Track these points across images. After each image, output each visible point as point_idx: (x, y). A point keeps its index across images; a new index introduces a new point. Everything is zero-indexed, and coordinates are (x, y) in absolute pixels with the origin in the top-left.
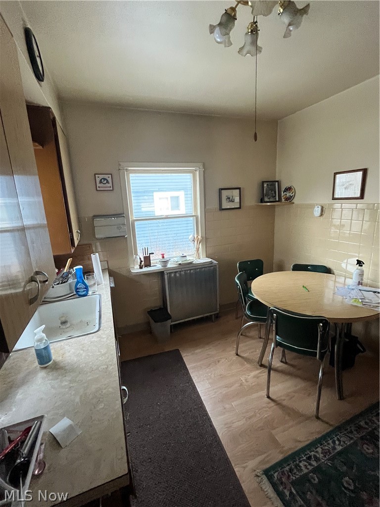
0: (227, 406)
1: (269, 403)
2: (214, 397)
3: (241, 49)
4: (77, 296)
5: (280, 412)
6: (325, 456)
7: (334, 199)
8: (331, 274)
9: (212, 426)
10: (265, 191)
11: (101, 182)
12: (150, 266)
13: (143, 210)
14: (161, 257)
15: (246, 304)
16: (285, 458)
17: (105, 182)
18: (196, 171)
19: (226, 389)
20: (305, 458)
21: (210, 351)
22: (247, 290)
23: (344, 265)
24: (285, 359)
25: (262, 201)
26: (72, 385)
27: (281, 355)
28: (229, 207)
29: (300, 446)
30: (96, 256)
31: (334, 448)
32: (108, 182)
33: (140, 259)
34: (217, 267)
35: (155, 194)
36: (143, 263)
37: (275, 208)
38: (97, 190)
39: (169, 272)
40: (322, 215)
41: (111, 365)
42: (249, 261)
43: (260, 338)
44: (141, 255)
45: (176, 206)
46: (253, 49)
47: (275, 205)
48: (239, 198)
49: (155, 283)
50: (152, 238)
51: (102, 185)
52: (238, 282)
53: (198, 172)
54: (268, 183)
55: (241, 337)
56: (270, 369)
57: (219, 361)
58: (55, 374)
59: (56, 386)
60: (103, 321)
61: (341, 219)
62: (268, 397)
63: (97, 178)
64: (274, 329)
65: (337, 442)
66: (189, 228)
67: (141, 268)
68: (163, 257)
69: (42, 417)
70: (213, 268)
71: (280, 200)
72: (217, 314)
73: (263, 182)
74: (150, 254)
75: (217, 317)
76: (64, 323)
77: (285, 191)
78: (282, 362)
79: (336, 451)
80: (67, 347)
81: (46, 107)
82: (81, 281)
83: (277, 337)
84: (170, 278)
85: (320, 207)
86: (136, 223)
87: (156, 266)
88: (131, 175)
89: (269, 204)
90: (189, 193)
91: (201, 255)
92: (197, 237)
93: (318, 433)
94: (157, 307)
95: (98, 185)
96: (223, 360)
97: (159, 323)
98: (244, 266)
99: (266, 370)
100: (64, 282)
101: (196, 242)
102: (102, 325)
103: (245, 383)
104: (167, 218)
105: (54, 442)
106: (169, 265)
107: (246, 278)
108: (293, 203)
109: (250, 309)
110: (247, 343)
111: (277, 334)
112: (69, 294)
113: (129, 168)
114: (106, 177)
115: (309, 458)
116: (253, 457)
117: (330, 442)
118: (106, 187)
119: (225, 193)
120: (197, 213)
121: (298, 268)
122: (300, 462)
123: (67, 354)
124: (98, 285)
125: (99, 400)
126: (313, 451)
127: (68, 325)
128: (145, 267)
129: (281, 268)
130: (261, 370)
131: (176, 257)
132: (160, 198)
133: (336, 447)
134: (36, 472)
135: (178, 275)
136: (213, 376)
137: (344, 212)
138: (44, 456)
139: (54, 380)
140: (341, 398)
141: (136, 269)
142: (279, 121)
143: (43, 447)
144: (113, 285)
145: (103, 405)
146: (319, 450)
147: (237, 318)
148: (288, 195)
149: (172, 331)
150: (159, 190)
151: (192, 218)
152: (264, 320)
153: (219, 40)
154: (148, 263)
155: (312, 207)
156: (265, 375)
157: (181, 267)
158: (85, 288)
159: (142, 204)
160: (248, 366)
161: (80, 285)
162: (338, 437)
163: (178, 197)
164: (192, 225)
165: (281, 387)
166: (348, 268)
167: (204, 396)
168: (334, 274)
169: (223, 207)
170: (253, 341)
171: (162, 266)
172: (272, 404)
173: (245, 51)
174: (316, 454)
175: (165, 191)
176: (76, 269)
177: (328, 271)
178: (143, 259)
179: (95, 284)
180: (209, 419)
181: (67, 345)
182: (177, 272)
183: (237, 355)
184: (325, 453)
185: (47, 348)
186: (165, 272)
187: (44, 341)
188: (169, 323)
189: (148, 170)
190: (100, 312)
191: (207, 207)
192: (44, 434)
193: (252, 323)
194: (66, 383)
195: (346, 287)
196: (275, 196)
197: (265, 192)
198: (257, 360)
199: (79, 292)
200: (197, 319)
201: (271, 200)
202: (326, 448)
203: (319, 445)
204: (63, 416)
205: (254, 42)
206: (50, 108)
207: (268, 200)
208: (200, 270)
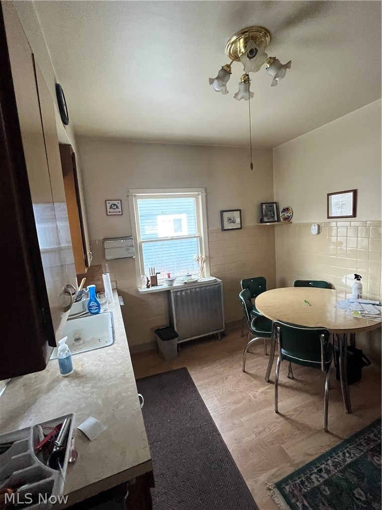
0: (236, 422)
1: (277, 418)
2: (224, 413)
3: (236, 95)
4: (90, 314)
5: (289, 427)
6: (336, 469)
7: (329, 218)
8: (332, 289)
9: (222, 441)
10: (264, 211)
11: (111, 207)
12: (157, 286)
13: (147, 232)
14: (167, 277)
15: (251, 320)
16: (296, 472)
17: (115, 207)
18: (198, 195)
19: (234, 405)
20: (316, 471)
21: (216, 369)
22: (251, 307)
23: (344, 281)
24: (292, 375)
25: (262, 221)
26: (93, 390)
27: (287, 370)
28: (230, 228)
29: (311, 459)
30: (107, 276)
31: (344, 461)
32: (117, 207)
33: (147, 278)
34: (222, 284)
35: (158, 217)
36: (150, 282)
37: (274, 227)
38: (107, 215)
39: (175, 290)
40: (319, 233)
41: (128, 373)
42: (252, 279)
43: (267, 355)
44: (148, 275)
45: (180, 228)
46: (247, 95)
47: (274, 225)
48: (239, 219)
49: (162, 303)
50: (157, 259)
51: (112, 210)
52: (242, 298)
53: (200, 197)
54: (267, 205)
55: (247, 354)
56: (277, 384)
57: (226, 378)
58: (77, 381)
59: (79, 391)
60: (116, 336)
61: (337, 236)
62: (277, 412)
63: (107, 203)
64: (279, 342)
65: (347, 455)
66: (193, 249)
67: (148, 287)
68: (169, 277)
69: (71, 415)
70: (217, 286)
71: (279, 220)
72: (223, 332)
73: (262, 204)
74: (157, 274)
75: (223, 335)
76: (77, 340)
77: (283, 212)
78: (289, 377)
79: (346, 463)
80: (85, 359)
81: (67, 145)
82: (94, 299)
83: (283, 350)
84: (176, 296)
85: (316, 225)
86: (143, 245)
87: (163, 285)
88: (138, 200)
89: (268, 224)
90: (192, 215)
91: (205, 273)
92: (201, 256)
93: (329, 446)
94: (163, 326)
95: (109, 210)
96: (231, 377)
97: (166, 342)
98: (247, 284)
99: (274, 386)
100: (78, 301)
101: (200, 262)
102: (116, 339)
103: (253, 399)
104: (172, 239)
105: (83, 436)
106: (175, 284)
107: (250, 296)
108: (292, 223)
109: (255, 324)
110: (254, 360)
111: (281, 347)
112: (83, 312)
113: (137, 194)
114: (116, 202)
115: (320, 471)
116: (264, 470)
117: (341, 454)
118: (115, 212)
119: (226, 215)
120: (200, 233)
121: (300, 284)
122: (311, 474)
123: (86, 365)
124: (109, 303)
125: (120, 402)
126: (324, 464)
127: (81, 342)
128: (152, 286)
129: (283, 285)
130: (269, 386)
131: (182, 276)
132: (163, 221)
133: (347, 459)
134: (70, 460)
135: (184, 294)
136: (221, 393)
137: (339, 230)
138: (75, 448)
139: (76, 386)
140: (349, 411)
141: (143, 289)
142: (273, 149)
143: (73, 440)
144: (122, 304)
145: (123, 405)
146: (330, 462)
147: (243, 336)
148: (286, 215)
149: (179, 349)
150: (163, 213)
151: (195, 239)
152: (269, 335)
153: (217, 89)
154: (154, 283)
155: (309, 225)
156: (273, 391)
157: (187, 285)
158: (97, 306)
159: (146, 227)
160: (255, 382)
161: (93, 303)
162: (348, 449)
163: (180, 220)
164: (196, 246)
165: (289, 402)
166: (347, 283)
167: (213, 412)
168: (334, 289)
169: (225, 228)
170: (260, 358)
171: (169, 285)
172: (281, 419)
173: (239, 96)
174: (326, 467)
175: (169, 214)
176: (89, 288)
177: (328, 286)
178: (150, 279)
179: (106, 303)
180: (219, 435)
181: (84, 357)
182: (183, 290)
183: (244, 371)
184: (335, 465)
185: (68, 358)
186: (171, 291)
187: (66, 352)
188: (176, 341)
189: (155, 196)
190: (113, 327)
191: (210, 229)
192: (74, 430)
193: (257, 338)
194: (88, 389)
195: (347, 301)
196: (274, 217)
197: (264, 213)
198: (264, 376)
199: (91, 310)
200: (204, 337)
201: (270, 220)
202: (337, 460)
203: (329, 458)
204: (88, 416)
205: (247, 90)
206: (70, 145)
207: (268, 220)
208: (205, 289)
